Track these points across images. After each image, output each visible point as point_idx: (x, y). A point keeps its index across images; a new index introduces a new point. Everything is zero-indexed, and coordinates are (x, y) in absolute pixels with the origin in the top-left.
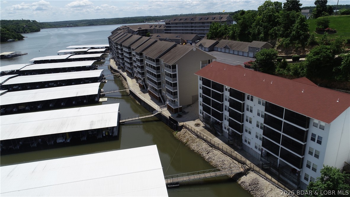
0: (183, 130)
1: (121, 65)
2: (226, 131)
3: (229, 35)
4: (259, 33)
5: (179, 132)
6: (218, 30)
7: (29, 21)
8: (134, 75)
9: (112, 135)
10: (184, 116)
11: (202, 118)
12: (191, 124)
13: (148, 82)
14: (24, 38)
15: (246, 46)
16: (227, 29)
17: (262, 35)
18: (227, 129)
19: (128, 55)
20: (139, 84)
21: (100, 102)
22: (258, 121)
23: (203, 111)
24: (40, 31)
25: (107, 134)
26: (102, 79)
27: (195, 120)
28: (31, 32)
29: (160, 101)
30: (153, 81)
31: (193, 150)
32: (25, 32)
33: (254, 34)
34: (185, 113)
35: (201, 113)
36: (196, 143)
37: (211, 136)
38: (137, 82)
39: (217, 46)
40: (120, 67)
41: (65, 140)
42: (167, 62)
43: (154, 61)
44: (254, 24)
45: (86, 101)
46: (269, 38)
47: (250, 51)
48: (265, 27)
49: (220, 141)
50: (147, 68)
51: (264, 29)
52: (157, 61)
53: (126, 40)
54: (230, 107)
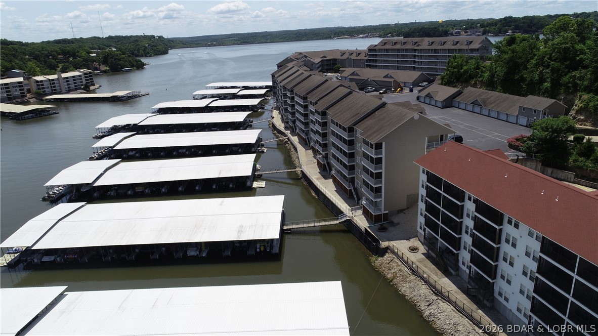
0: (388, 256)
1: (290, 123)
2: (464, 268)
3: (482, 80)
4: (542, 80)
5: (380, 259)
6: (462, 69)
7: (153, 37)
8: (310, 143)
9: (270, 251)
10: (391, 229)
11: (423, 237)
12: (402, 246)
13: (333, 162)
14: (144, 66)
15: (514, 103)
16: (479, 69)
17: (547, 85)
18: (466, 266)
19: (302, 110)
20: (318, 161)
21: (254, 188)
22: (526, 265)
23: (425, 227)
24: (168, 53)
25: (262, 249)
26: (259, 147)
27: (410, 238)
28: (155, 55)
29: (351, 197)
30: (341, 162)
31: (404, 296)
32: (146, 55)
33: (531, 83)
34: (392, 224)
35: (421, 228)
36: (410, 282)
37: (436, 274)
38: (315, 157)
39: (458, 99)
40: (288, 126)
41: (200, 254)
42: (368, 136)
43: (344, 129)
44: (534, 62)
45: (233, 185)
46: (562, 91)
47: (520, 113)
48: (554, 71)
49: (453, 285)
50: (332, 139)
51: (553, 74)
52: (351, 130)
53: (300, 83)
54: (474, 231)
